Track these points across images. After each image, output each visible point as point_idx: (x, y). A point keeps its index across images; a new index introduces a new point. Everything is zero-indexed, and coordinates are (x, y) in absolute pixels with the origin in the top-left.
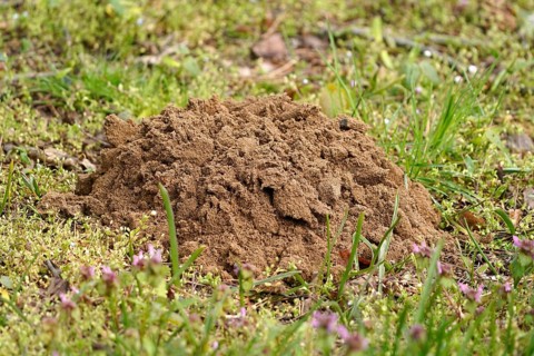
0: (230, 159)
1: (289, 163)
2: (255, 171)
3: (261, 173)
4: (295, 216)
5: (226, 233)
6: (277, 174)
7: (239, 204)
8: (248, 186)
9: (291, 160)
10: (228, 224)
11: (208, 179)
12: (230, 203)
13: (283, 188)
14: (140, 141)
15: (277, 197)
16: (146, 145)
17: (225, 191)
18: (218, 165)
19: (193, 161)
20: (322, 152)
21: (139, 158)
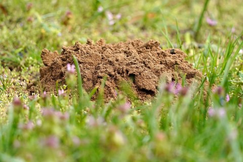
0: (111, 62)
1: (143, 64)
2: (125, 66)
3: (128, 68)
4: (147, 88)
5: (109, 97)
6: (137, 67)
7: (116, 83)
8: (121, 74)
9: (144, 63)
10: (110, 93)
11: (99, 71)
12: (111, 82)
13: (140, 74)
14: (61, 56)
15: (137, 79)
16: (65, 58)
17: (108, 76)
18: (104, 65)
19: (90, 64)
20: (161, 62)
21: (61, 64)
